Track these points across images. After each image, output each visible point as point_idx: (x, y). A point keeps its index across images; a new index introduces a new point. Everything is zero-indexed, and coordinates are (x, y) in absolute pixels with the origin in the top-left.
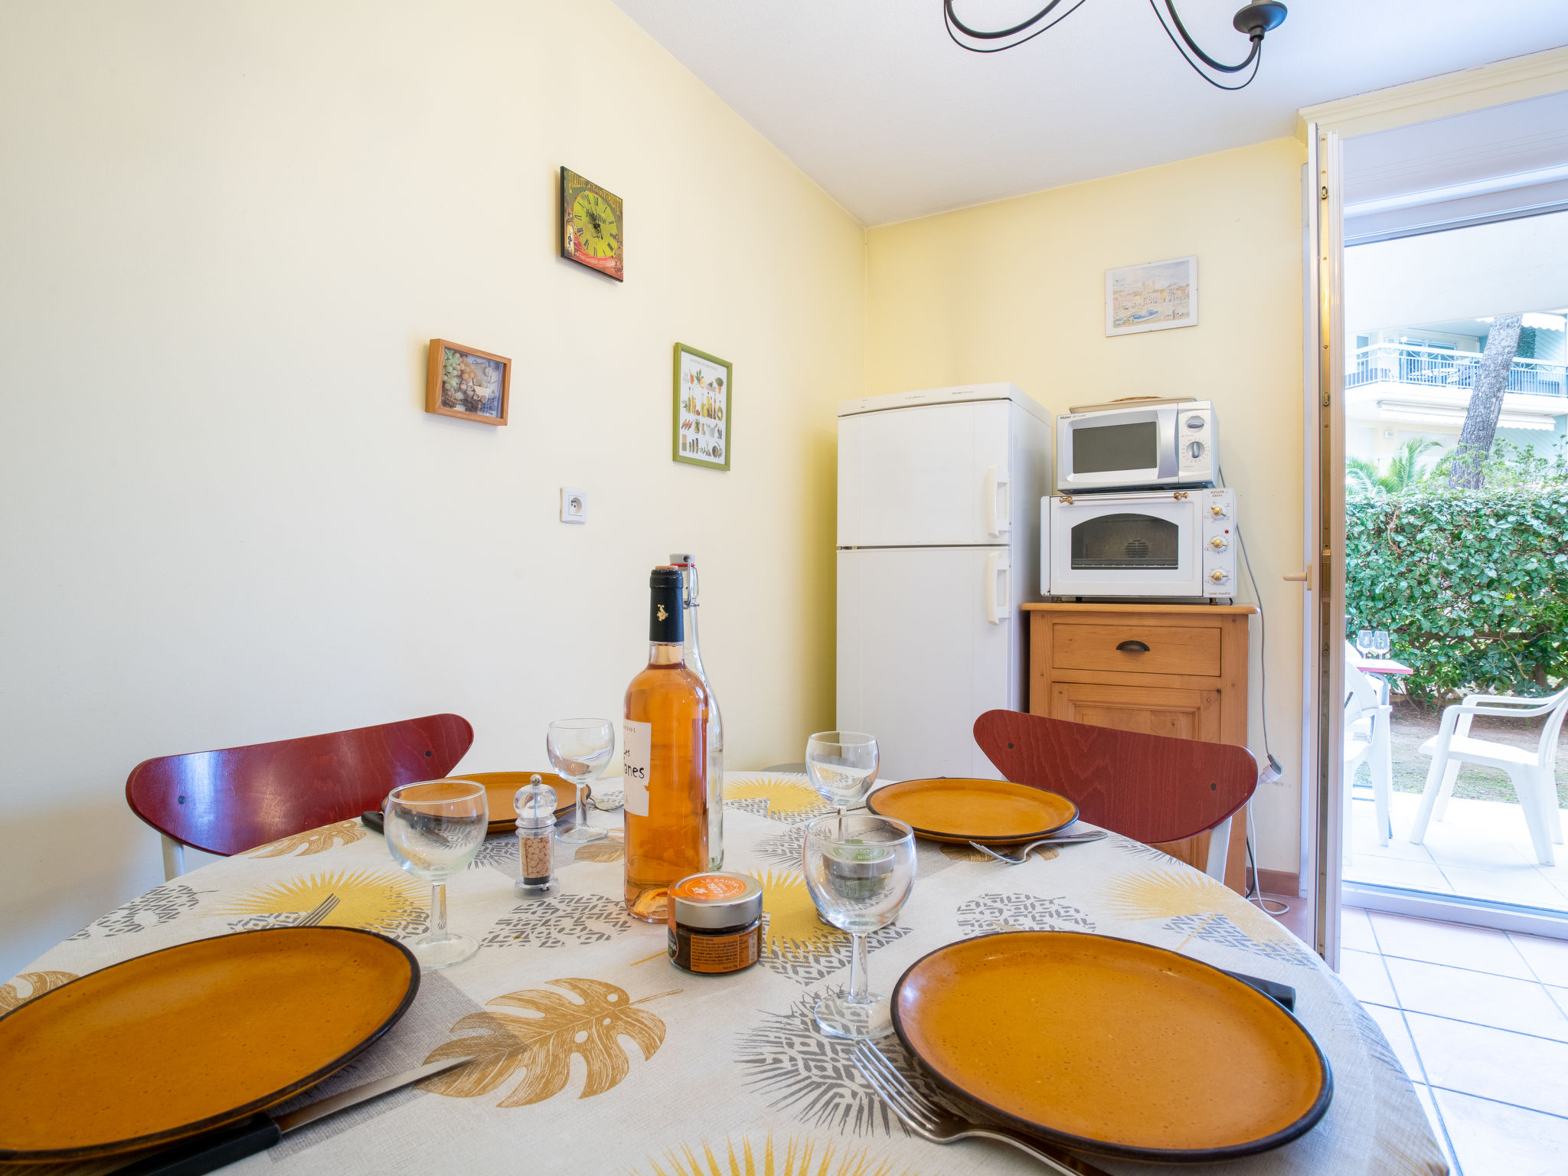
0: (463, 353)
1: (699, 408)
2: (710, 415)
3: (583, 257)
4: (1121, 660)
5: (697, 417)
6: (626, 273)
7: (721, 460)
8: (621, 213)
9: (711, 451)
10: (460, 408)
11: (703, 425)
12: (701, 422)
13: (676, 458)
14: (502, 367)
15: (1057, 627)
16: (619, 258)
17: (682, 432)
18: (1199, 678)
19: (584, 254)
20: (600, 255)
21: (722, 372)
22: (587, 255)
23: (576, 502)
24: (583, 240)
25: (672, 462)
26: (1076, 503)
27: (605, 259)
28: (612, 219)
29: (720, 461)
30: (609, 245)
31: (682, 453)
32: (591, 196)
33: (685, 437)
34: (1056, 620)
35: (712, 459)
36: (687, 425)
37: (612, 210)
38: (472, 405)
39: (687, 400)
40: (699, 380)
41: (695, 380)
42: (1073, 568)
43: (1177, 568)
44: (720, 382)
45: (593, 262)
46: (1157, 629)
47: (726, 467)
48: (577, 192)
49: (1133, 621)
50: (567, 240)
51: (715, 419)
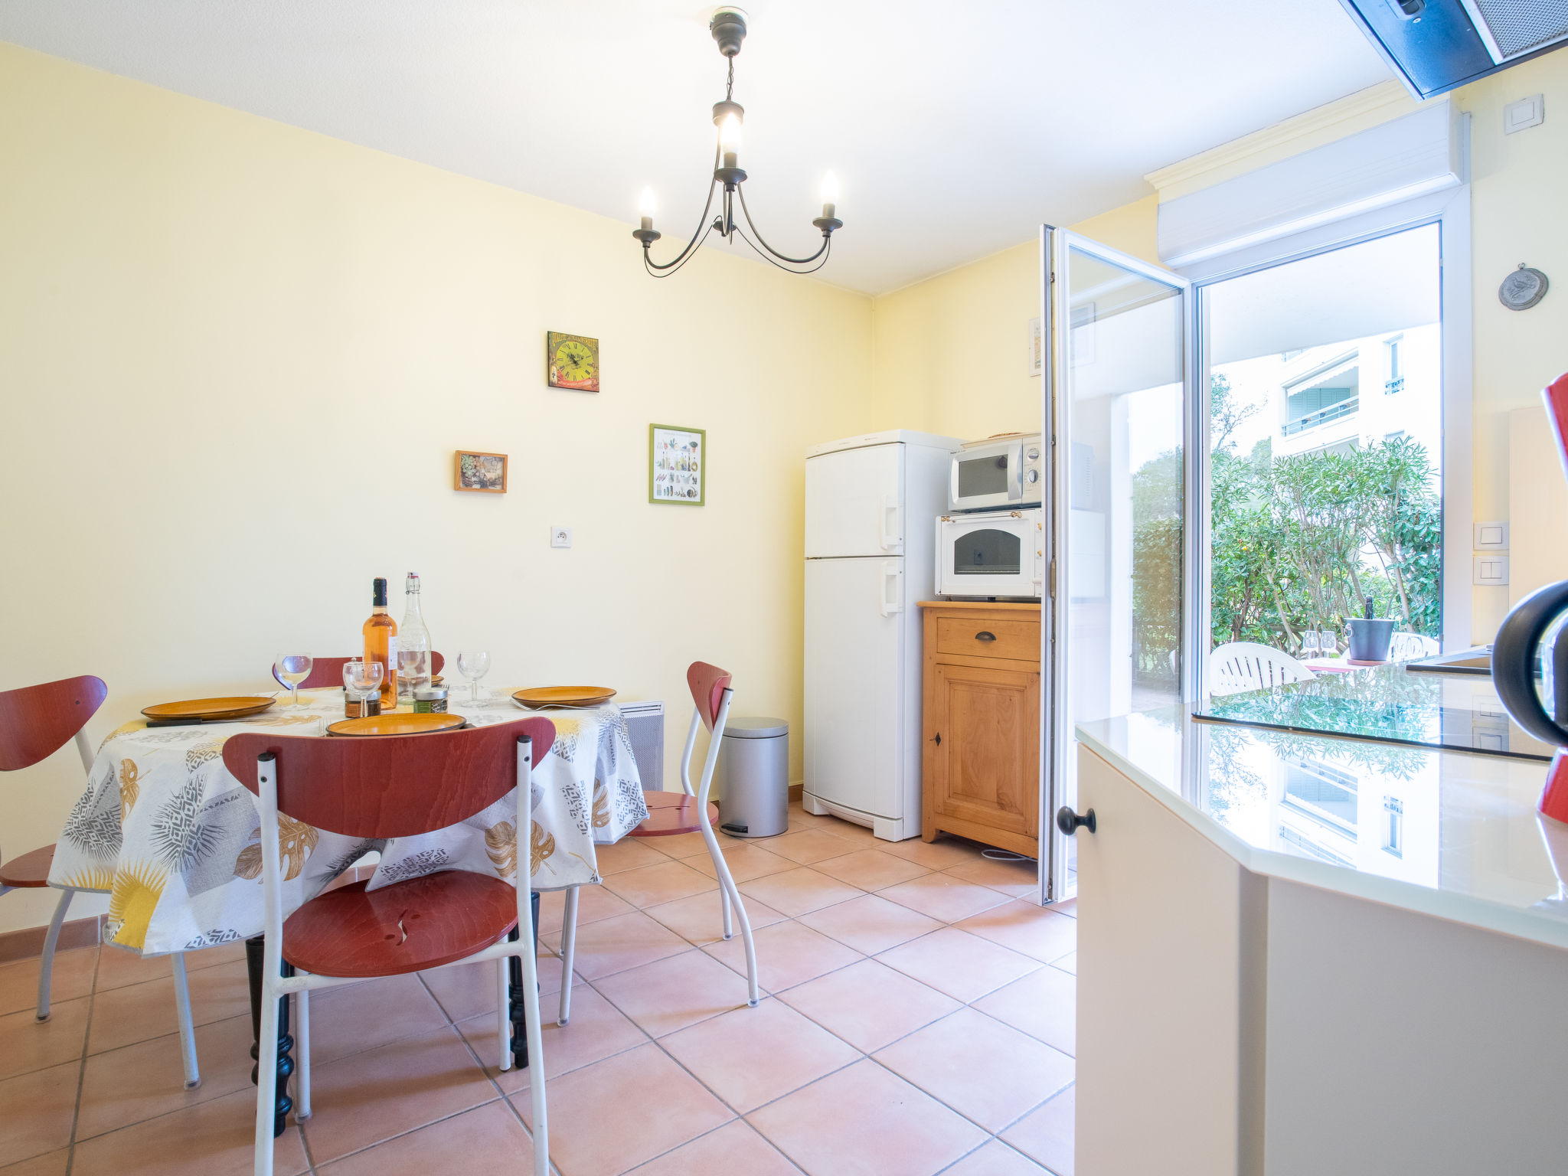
0: (475, 456)
1: (673, 464)
2: (683, 468)
3: (564, 384)
4: (979, 647)
5: (671, 471)
6: (601, 387)
7: (697, 499)
8: (597, 349)
9: (686, 494)
10: (477, 486)
11: (678, 476)
12: (676, 475)
13: (652, 500)
14: (503, 459)
15: (940, 620)
16: (596, 378)
17: (656, 483)
18: (1025, 663)
19: (564, 381)
20: (579, 378)
21: (697, 438)
22: (568, 382)
23: (562, 535)
24: (564, 373)
25: (648, 504)
26: (957, 522)
27: (583, 381)
28: (589, 354)
29: (694, 498)
30: (587, 371)
31: (656, 497)
32: (571, 344)
33: (659, 486)
34: (941, 615)
35: (687, 499)
36: (662, 478)
37: (590, 349)
38: (484, 485)
39: (661, 461)
40: (672, 445)
41: (669, 447)
42: (955, 573)
43: (1019, 573)
44: (694, 445)
45: (573, 385)
46: (1001, 623)
47: (702, 503)
48: (559, 345)
49: (985, 616)
50: (551, 376)
51: (689, 470)
